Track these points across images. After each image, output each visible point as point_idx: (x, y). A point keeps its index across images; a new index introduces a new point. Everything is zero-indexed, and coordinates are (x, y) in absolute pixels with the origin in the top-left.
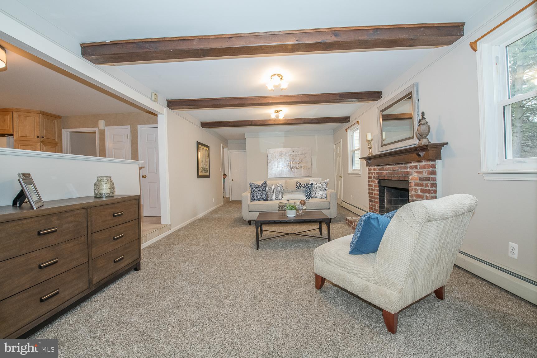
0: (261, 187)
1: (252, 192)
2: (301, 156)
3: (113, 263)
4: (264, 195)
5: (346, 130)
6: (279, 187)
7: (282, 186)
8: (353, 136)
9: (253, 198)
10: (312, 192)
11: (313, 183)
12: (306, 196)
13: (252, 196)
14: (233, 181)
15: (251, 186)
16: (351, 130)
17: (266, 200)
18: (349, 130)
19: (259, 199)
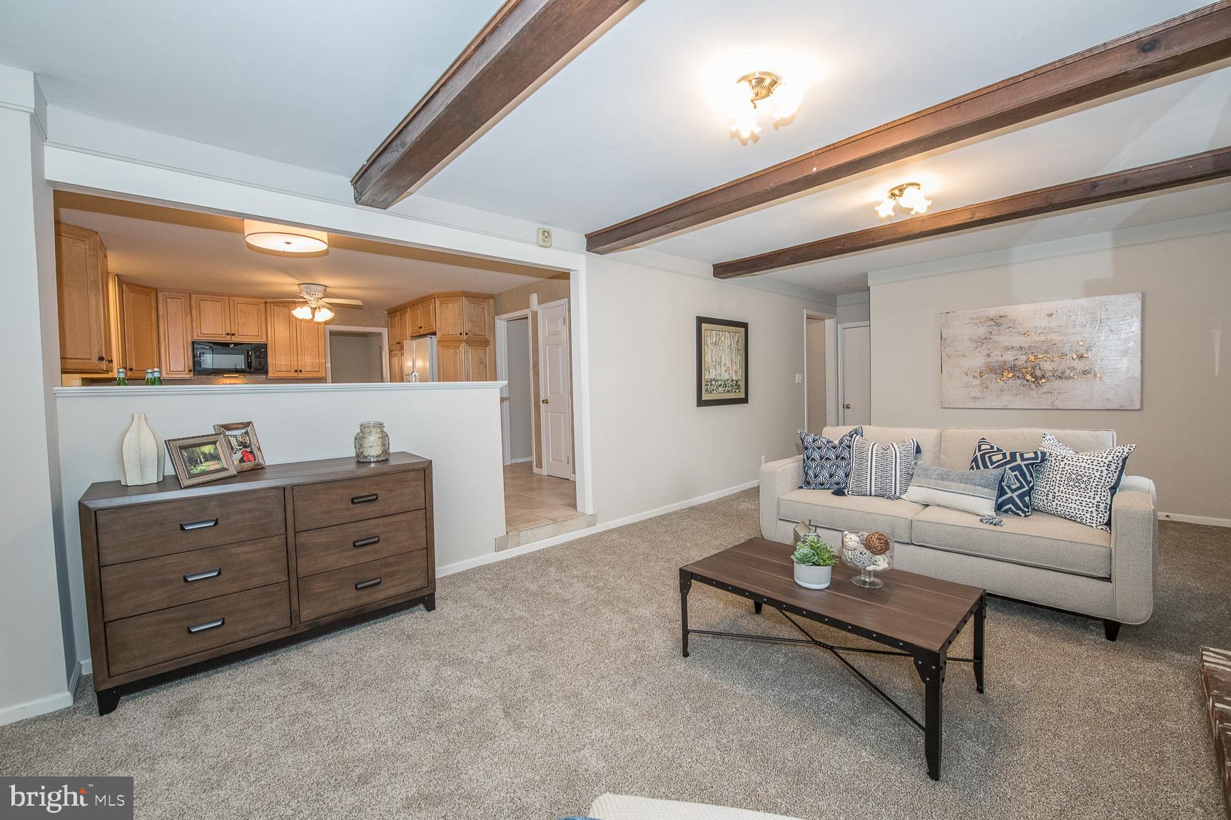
0: (837, 448)
1: (804, 460)
3: (354, 591)
4: (841, 473)
9: (805, 478)
11: (1044, 454)
12: (1000, 504)
13: (803, 473)
14: (849, 408)
15: (803, 441)
17: (841, 492)
19: (822, 484)
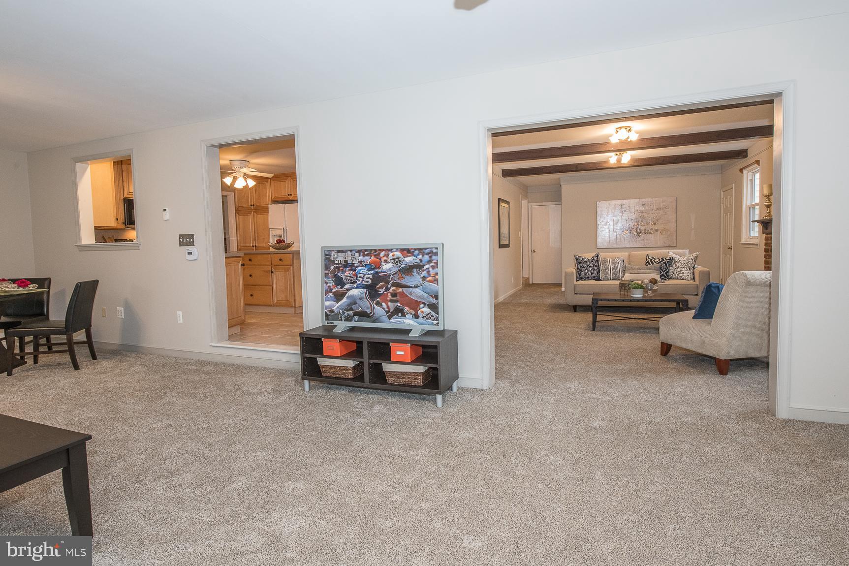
0: (592, 261)
1: (578, 268)
2: (657, 211)
4: (595, 272)
5: (741, 170)
6: (618, 261)
7: (623, 262)
8: (752, 181)
9: (580, 275)
10: (671, 270)
11: (672, 257)
12: (661, 276)
13: (579, 274)
14: (534, 252)
15: (577, 260)
16: (749, 171)
17: (599, 279)
18: (745, 171)
19: (588, 278)
